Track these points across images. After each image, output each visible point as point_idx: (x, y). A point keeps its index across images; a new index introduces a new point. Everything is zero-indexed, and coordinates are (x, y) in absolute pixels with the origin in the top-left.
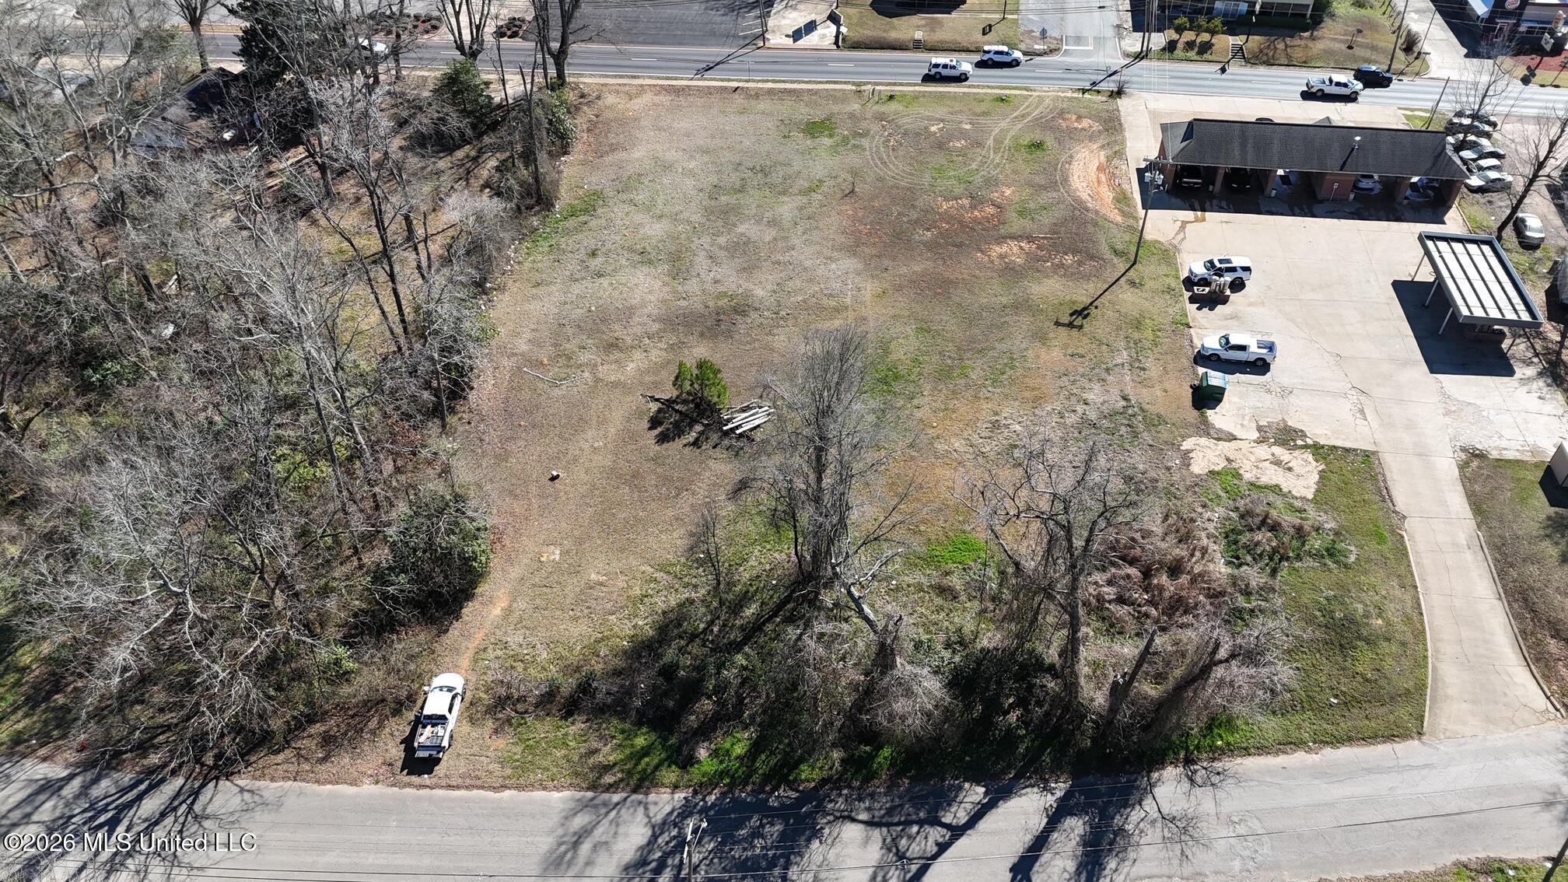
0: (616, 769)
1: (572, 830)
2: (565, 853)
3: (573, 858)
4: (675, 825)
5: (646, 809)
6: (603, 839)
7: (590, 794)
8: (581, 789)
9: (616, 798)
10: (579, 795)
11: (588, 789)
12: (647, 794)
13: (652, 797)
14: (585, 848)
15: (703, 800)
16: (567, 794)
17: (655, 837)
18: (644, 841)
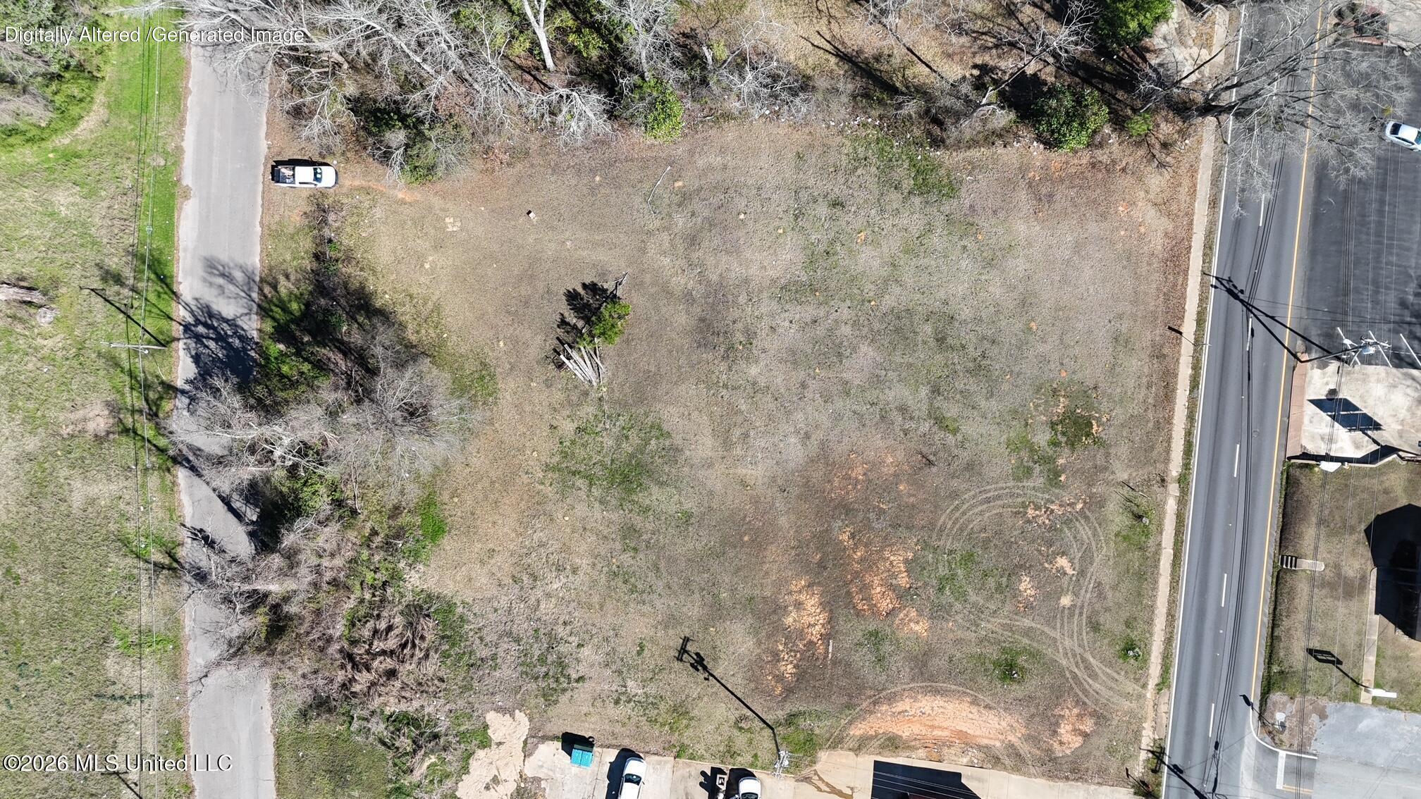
0: (273, 292)
1: (232, 272)
2: (218, 270)
3: (215, 275)
4: (234, 333)
5: (246, 314)
6: (226, 291)
7: (257, 279)
8: (261, 274)
9: (255, 295)
10: (257, 273)
11: (261, 278)
12: (257, 314)
13: (254, 317)
14: (221, 281)
15: (252, 349)
16: (258, 265)
17: (227, 321)
18: (225, 314)
